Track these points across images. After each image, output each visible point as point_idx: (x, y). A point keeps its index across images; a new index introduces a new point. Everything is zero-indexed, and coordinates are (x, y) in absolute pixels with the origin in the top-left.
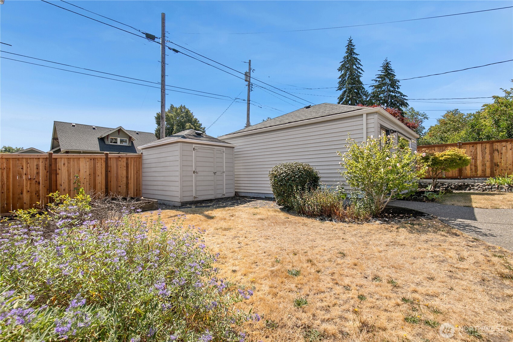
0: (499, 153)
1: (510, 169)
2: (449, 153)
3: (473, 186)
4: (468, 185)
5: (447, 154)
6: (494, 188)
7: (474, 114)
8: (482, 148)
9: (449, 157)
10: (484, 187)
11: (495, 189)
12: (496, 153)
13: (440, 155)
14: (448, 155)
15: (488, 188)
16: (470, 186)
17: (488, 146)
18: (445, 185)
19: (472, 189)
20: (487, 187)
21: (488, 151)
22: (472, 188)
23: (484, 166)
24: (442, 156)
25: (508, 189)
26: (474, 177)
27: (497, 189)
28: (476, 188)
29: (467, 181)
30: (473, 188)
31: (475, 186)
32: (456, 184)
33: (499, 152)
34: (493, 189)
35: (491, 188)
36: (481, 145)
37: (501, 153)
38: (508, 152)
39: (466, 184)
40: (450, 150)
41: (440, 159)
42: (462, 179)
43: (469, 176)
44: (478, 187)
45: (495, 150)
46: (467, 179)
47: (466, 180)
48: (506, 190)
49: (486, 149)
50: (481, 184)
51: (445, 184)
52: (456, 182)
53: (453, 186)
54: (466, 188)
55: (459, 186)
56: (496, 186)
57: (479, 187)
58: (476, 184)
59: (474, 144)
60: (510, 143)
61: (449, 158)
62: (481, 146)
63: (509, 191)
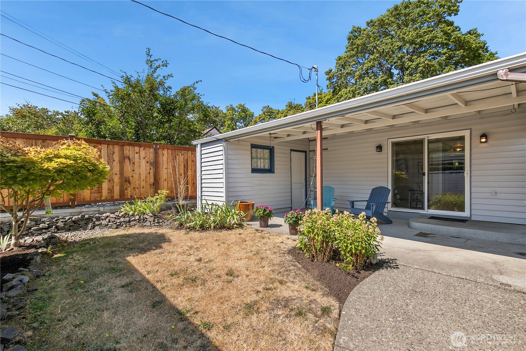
0: (131, 162)
1: (143, 188)
2: (68, 152)
3: (98, 219)
4: (90, 219)
5: (62, 155)
6: (133, 221)
7: (62, 113)
8: (109, 151)
9: (70, 162)
10: (118, 221)
11: (135, 222)
12: (127, 161)
13: (42, 155)
14: (66, 157)
15: (124, 222)
16: (94, 220)
17: (117, 149)
18: (44, 222)
19: (98, 225)
20: (122, 219)
21: (116, 157)
22: (97, 223)
23: (112, 182)
24: (50, 160)
25: (154, 221)
26: (95, 202)
27: (138, 222)
28: (104, 222)
29: (87, 211)
30: (99, 222)
31: (103, 220)
32: (67, 218)
33: (131, 160)
34: (132, 223)
35: (129, 221)
36: (106, 146)
37: (133, 163)
38: (141, 162)
39: (86, 216)
40: (69, 146)
41: (46, 165)
42: (76, 206)
43: (88, 200)
44: (107, 220)
45: (126, 157)
46: (84, 205)
47: (84, 209)
48: (151, 222)
49: (114, 155)
50: (112, 215)
51: (44, 219)
52: (65, 213)
53: (60, 224)
54: (87, 224)
55: (74, 222)
56: (137, 217)
57: (109, 220)
58: (104, 215)
59: (97, 143)
60: (144, 149)
61: (68, 166)
62: (106, 148)
63: (156, 224)
